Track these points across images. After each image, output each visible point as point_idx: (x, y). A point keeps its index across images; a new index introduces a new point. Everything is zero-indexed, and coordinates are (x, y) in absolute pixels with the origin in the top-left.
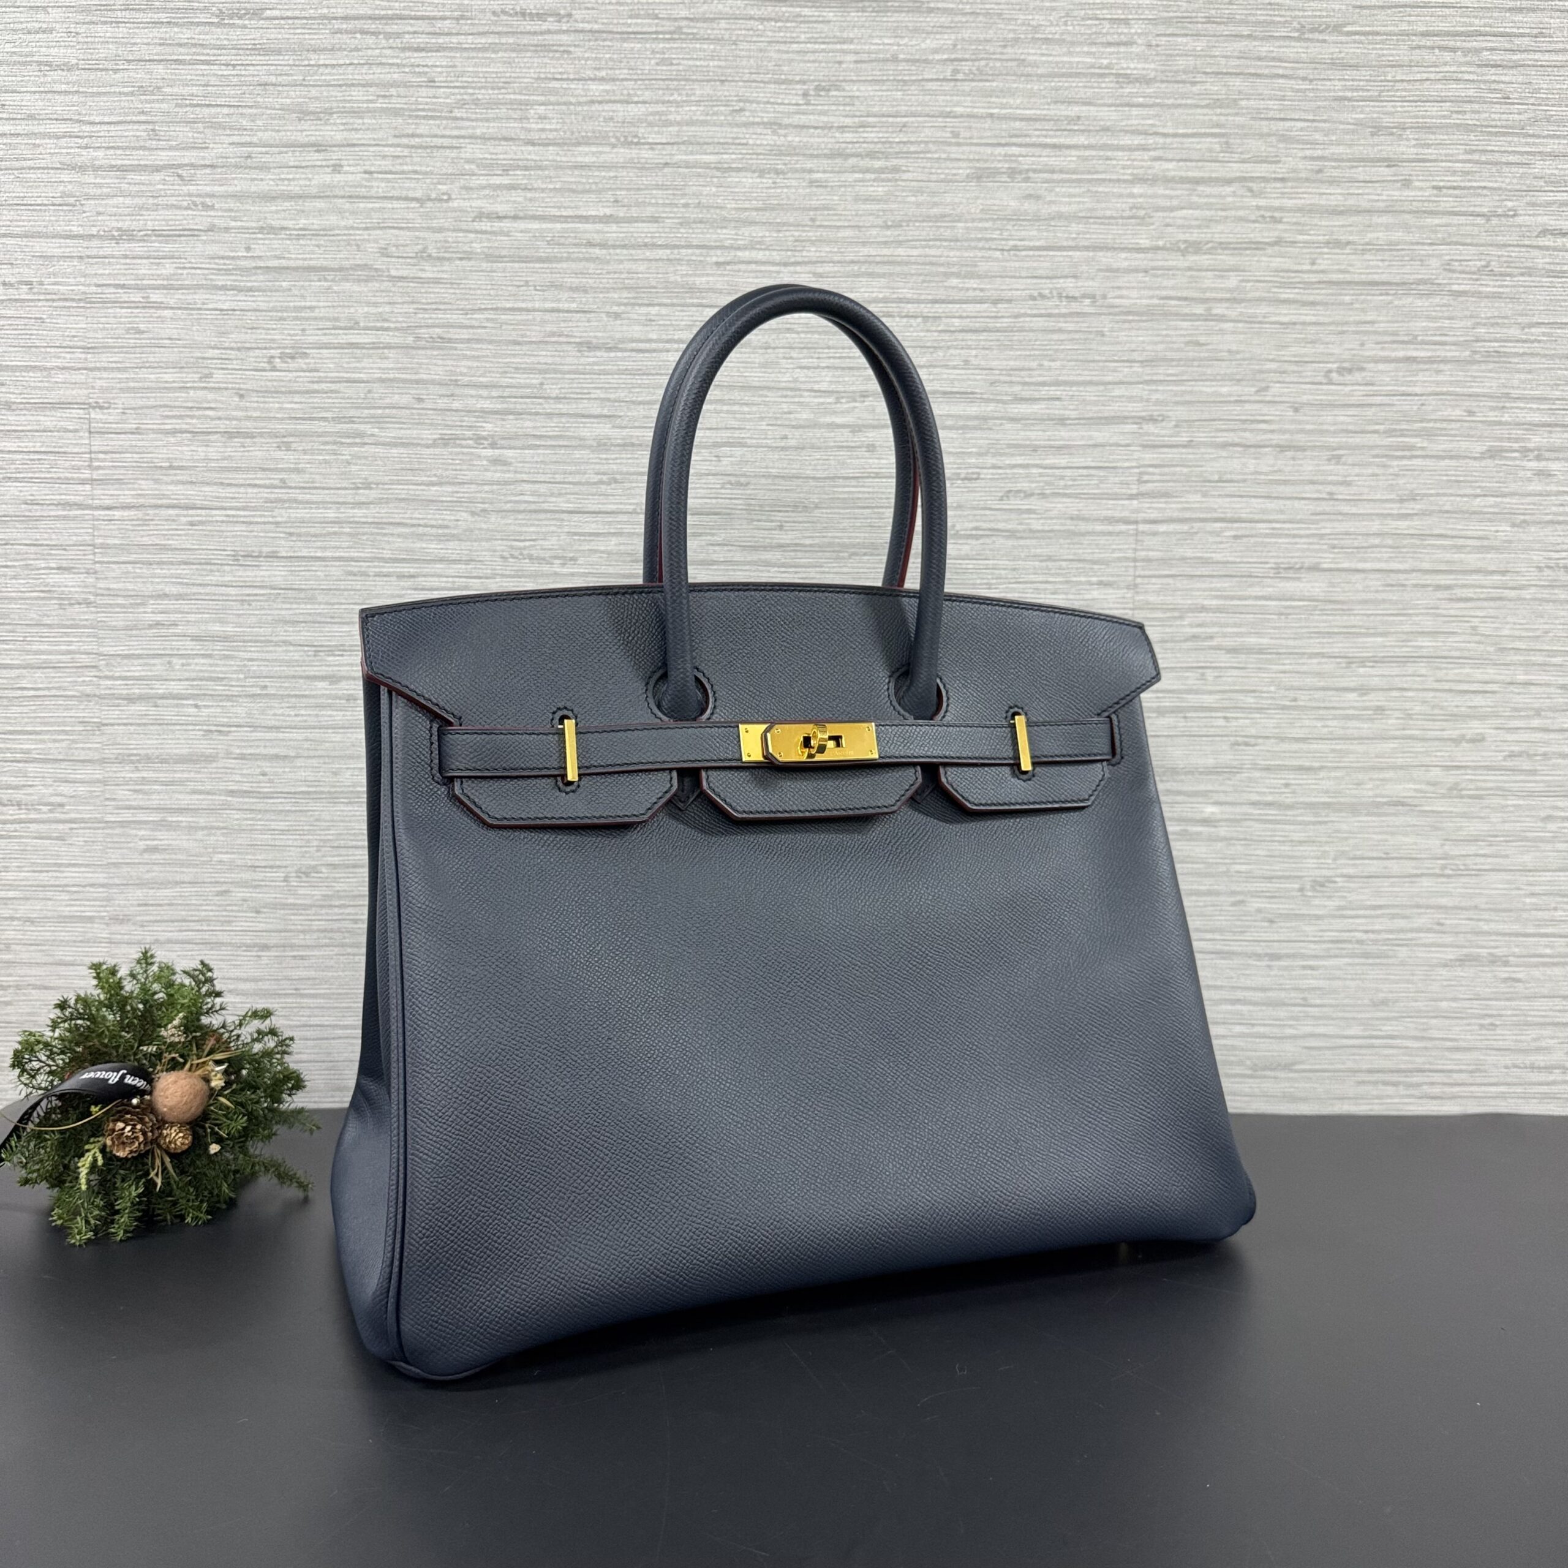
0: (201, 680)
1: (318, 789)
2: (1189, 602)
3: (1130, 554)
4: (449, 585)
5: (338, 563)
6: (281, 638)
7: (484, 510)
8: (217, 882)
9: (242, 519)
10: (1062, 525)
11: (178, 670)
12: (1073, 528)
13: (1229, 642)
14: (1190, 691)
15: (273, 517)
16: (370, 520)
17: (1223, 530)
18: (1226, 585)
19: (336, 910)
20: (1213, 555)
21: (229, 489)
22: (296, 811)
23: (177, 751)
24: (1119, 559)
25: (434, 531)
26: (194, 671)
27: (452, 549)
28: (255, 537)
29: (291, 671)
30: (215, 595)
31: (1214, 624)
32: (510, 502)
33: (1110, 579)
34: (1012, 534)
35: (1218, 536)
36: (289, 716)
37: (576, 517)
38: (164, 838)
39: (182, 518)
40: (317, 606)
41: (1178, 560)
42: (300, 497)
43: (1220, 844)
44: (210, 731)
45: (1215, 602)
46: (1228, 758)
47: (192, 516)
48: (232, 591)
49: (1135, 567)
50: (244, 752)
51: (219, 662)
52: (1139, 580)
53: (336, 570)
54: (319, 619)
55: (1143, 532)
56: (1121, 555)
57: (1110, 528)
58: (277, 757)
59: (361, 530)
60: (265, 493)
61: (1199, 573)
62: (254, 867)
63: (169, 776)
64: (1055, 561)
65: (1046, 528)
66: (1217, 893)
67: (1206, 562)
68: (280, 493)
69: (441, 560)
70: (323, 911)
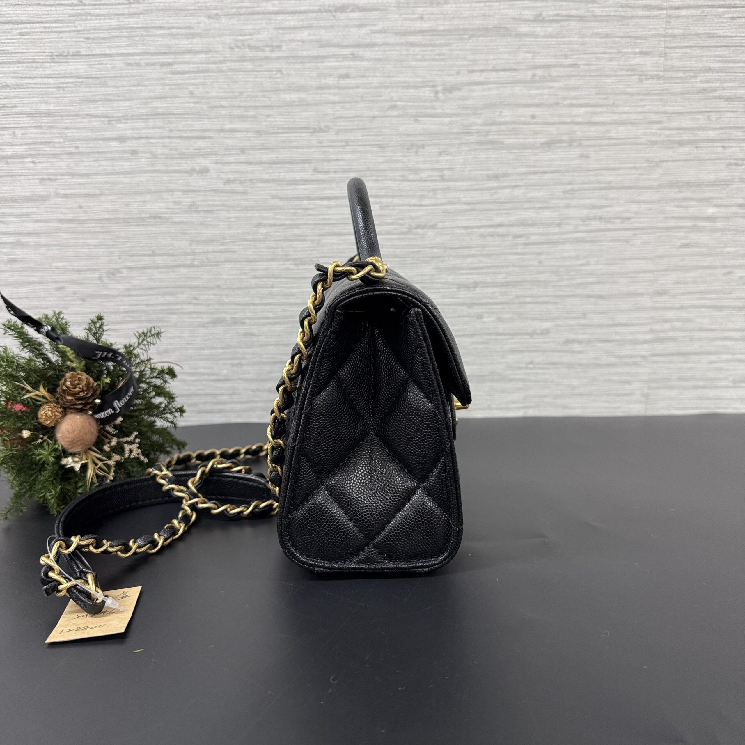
0: (35, 143)
1: (117, 216)
2: (701, 65)
3: (662, 32)
4: (195, 70)
5: (120, 58)
6: (86, 113)
7: (217, 15)
8: (56, 282)
9: (54, 30)
10: (615, 11)
11: (21, 138)
12: (623, 13)
13: (726, 93)
14: (700, 128)
15: (75, 27)
16: (140, 26)
17: (724, 13)
18: (726, 52)
19: (134, 298)
20: (717, 31)
21: (44, 8)
22: (103, 232)
23: (23, 194)
24: (654, 36)
25: (183, 31)
26: (30, 138)
27: (197, 43)
28: (64, 42)
29: (94, 135)
30: (40, 84)
31: (717, 81)
32: (235, 7)
33: (648, 50)
34: (581, 18)
35: (720, 17)
36: (94, 166)
37: (280, 17)
38: (20, 253)
39: (14, 31)
40: (108, 89)
41: (694, 35)
42: (93, 12)
43: (718, 234)
44: (44, 179)
45: (718, 65)
46: (724, 175)
47: (21, 29)
48: (51, 80)
49: (665, 41)
50: (68, 192)
51: (47, 131)
52: (667, 50)
53: (119, 62)
54: (110, 97)
55: (670, 16)
56: (656, 32)
57: (648, 13)
58: (88, 195)
59: (134, 33)
60: (69, 10)
61: (707, 45)
62: (79, 271)
63: (19, 211)
64: (610, 37)
65: (605, 14)
66: (715, 267)
67: (712, 36)
68: (79, 10)
69: (189, 52)
70: (126, 299)
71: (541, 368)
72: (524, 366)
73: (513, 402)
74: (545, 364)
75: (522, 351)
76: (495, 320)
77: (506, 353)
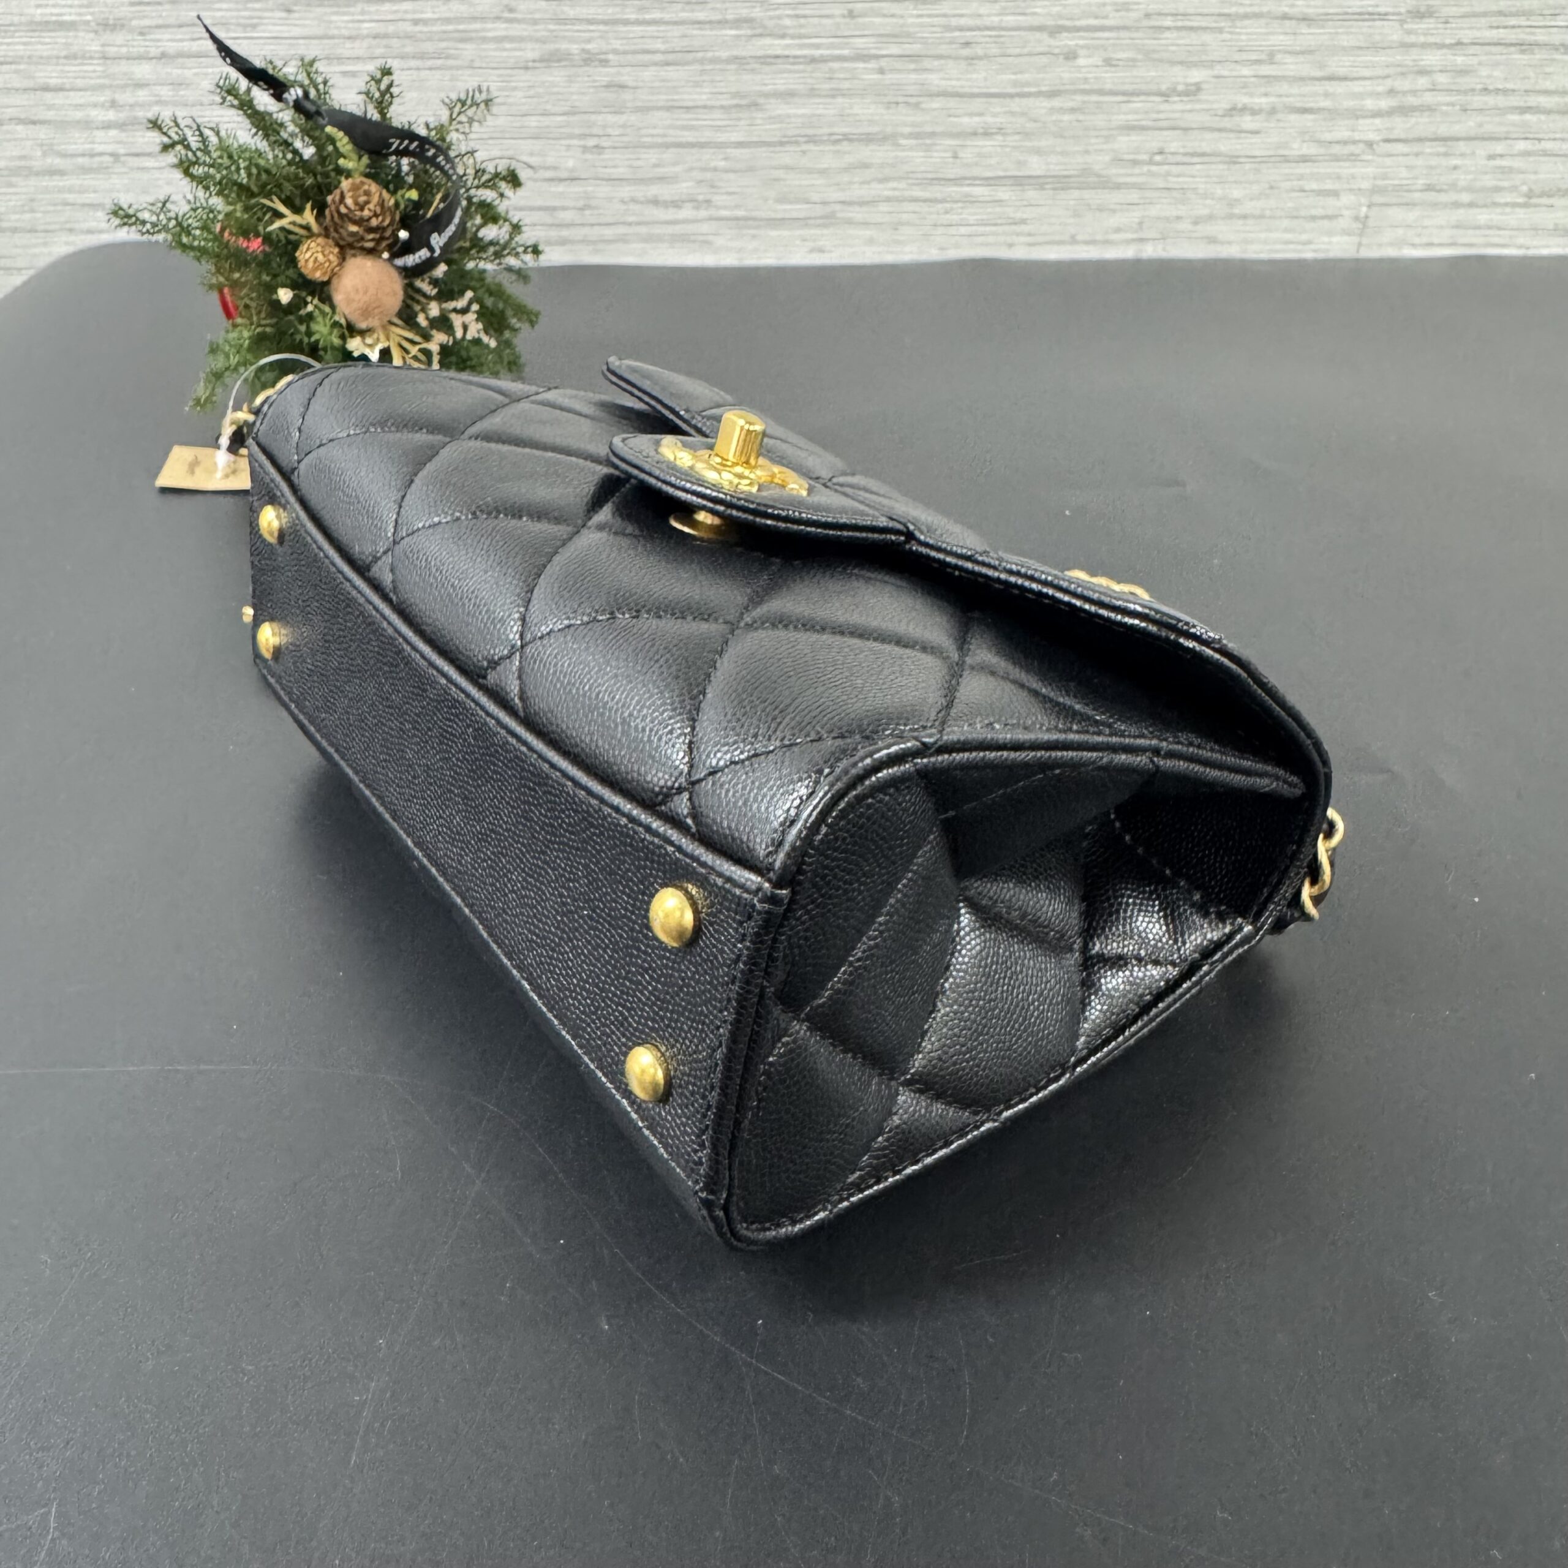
71: (1177, 164)
72: (1145, 157)
73: (1118, 230)
74: (1185, 154)
75: (1144, 128)
76: (1100, 63)
77: (1115, 132)
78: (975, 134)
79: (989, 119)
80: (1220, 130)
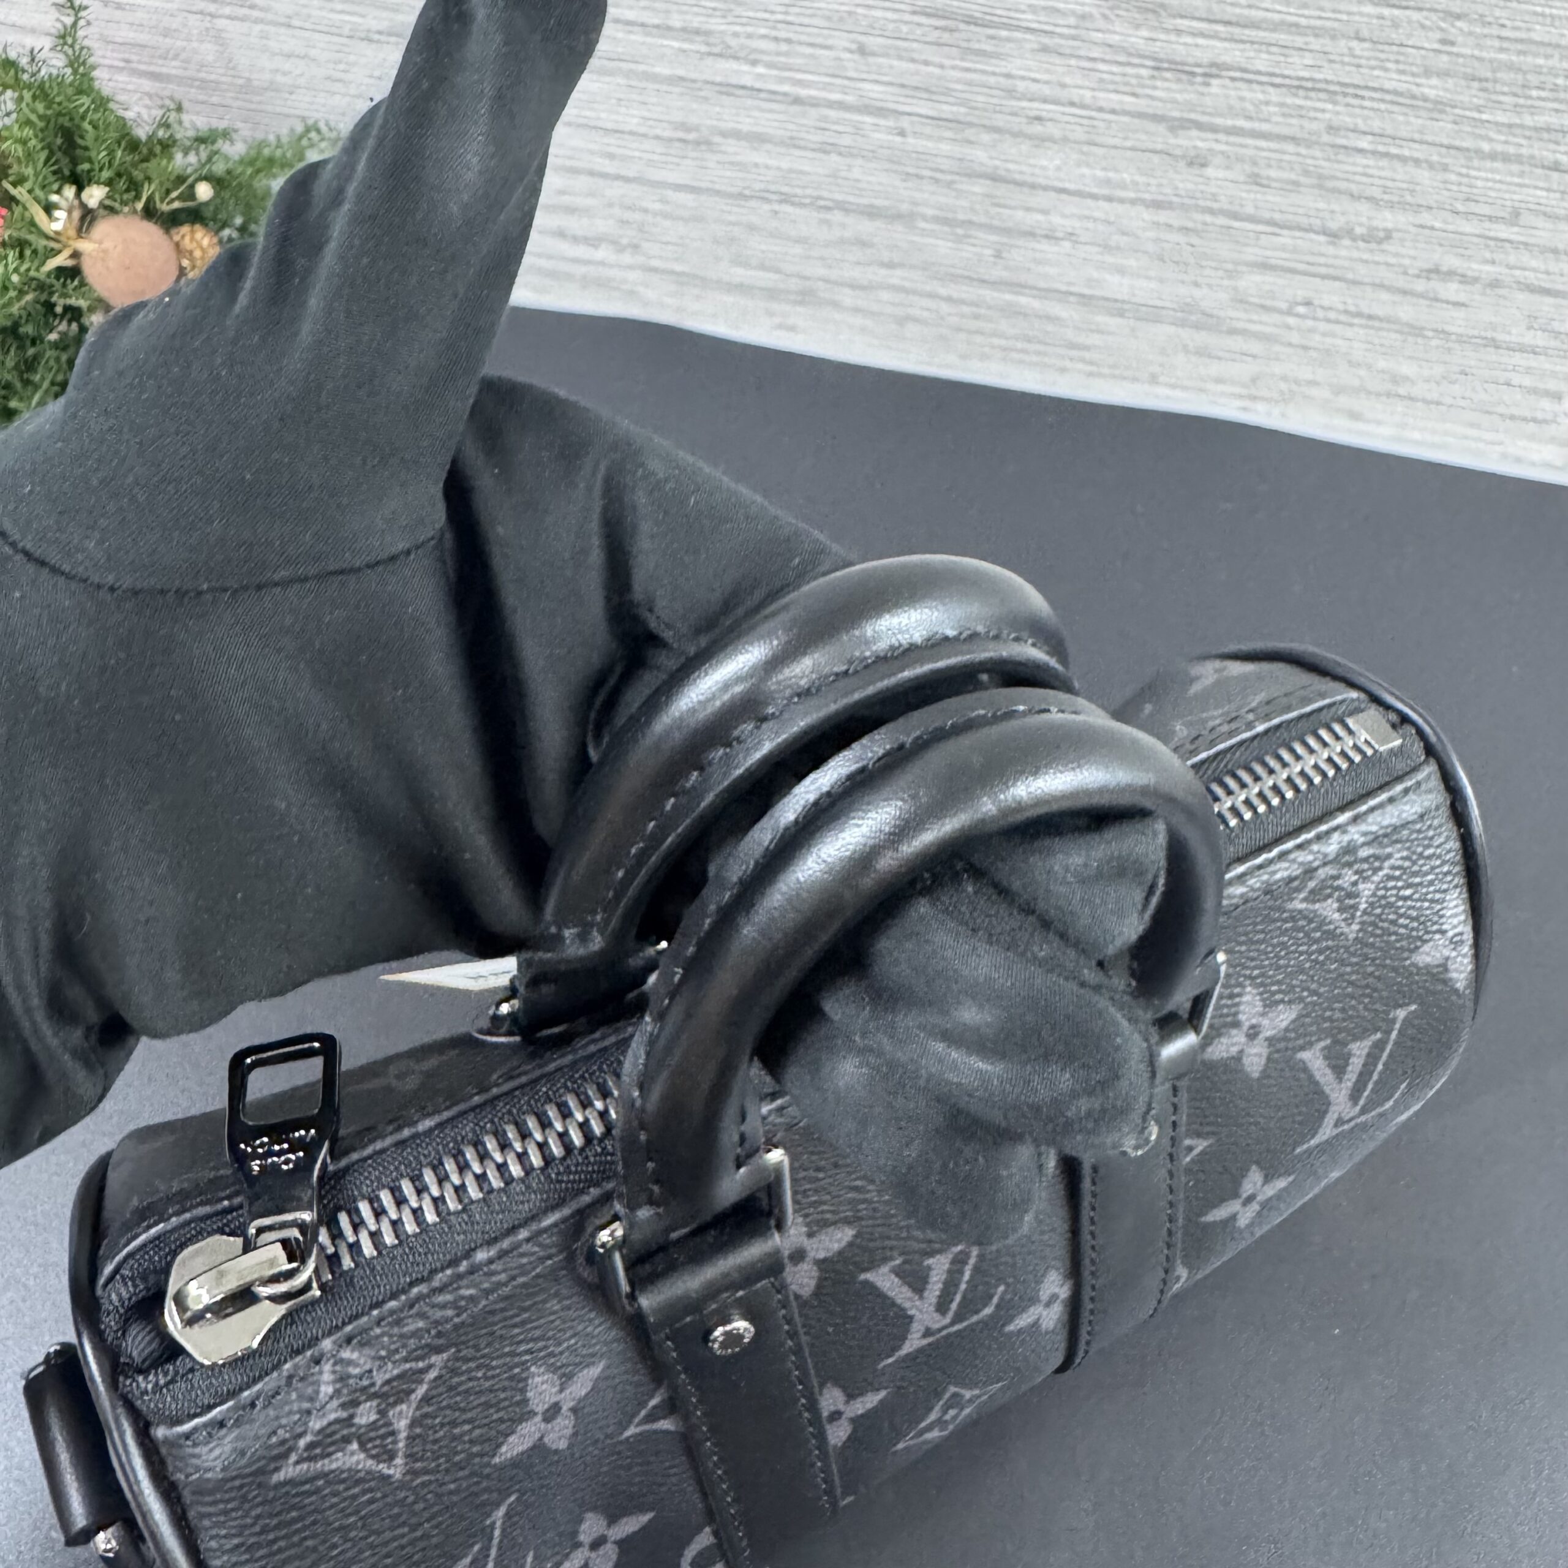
76: (1242, 178)
77: (1244, 269)
78: (1031, 234)
79: (1056, 220)
80: (1405, 292)
